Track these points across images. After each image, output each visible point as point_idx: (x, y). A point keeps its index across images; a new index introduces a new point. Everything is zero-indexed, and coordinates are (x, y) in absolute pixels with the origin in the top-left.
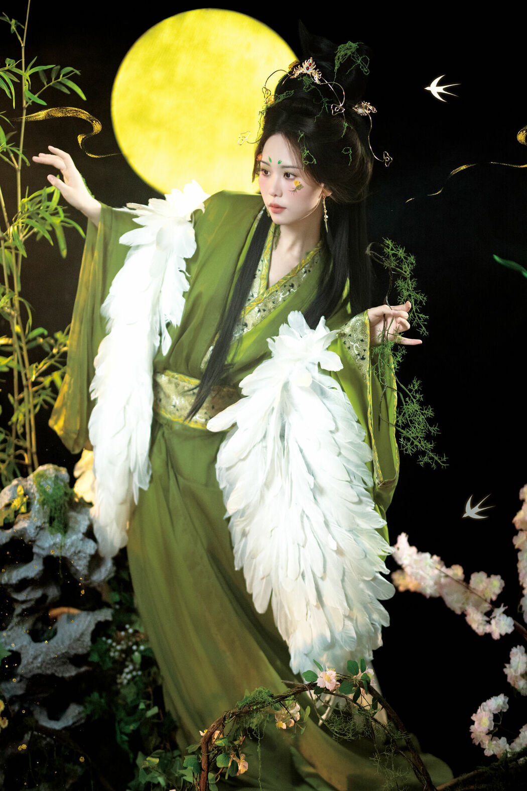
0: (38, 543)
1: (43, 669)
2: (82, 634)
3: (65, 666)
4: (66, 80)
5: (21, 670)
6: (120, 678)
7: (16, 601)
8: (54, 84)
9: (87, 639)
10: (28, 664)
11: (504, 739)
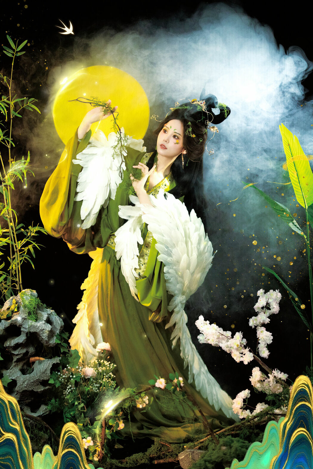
0: (24, 326)
1: (28, 388)
2: (46, 370)
3: (38, 386)
4: (31, 104)
5: (17, 389)
6: (65, 392)
7: (14, 354)
8: (25, 107)
9: (49, 372)
10: (20, 385)
11: (248, 411)
